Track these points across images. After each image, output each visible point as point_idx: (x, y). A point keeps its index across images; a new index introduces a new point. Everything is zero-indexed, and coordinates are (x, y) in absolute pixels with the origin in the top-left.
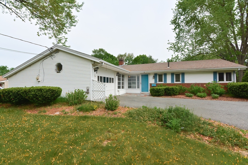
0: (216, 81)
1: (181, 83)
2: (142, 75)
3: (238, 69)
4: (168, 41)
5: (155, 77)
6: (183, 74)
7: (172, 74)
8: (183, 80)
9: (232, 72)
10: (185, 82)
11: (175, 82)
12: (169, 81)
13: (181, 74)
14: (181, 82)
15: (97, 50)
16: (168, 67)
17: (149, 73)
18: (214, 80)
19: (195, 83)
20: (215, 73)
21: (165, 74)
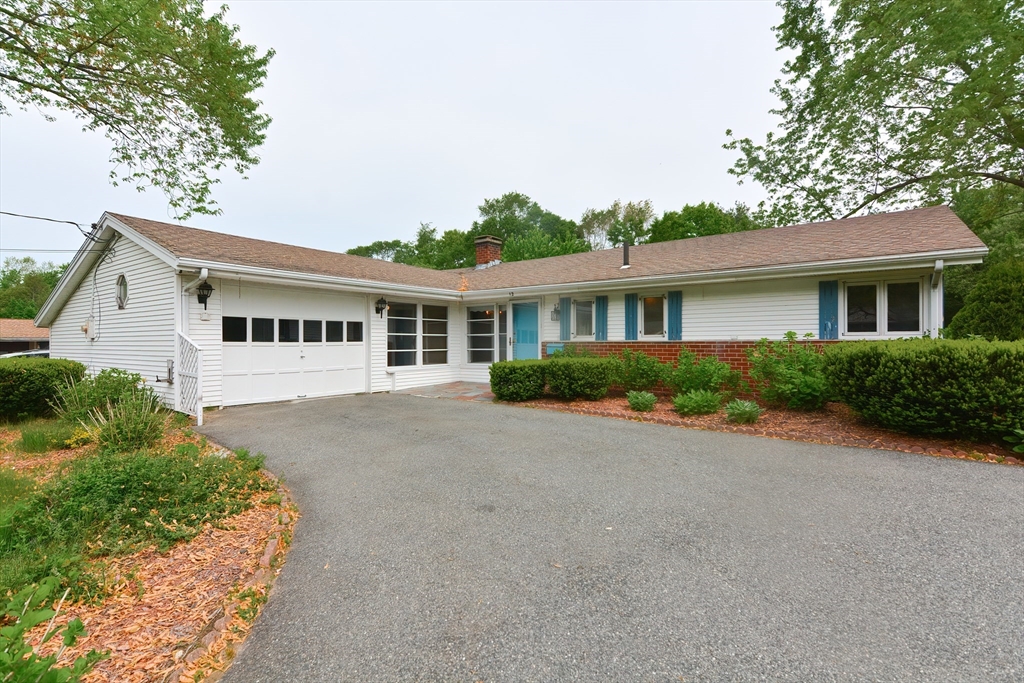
0: (834, 330)
1: (666, 339)
2: (513, 305)
3: (934, 261)
4: (729, 132)
5: (561, 313)
6: (676, 297)
7: (631, 299)
8: (676, 328)
9: (920, 281)
10: (683, 334)
11: (642, 338)
12: (616, 332)
13: (666, 295)
14: (666, 335)
15: (497, 201)
16: (625, 264)
17: (540, 297)
18: (823, 327)
19: (727, 338)
20: (827, 288)
21: (602, 301)
